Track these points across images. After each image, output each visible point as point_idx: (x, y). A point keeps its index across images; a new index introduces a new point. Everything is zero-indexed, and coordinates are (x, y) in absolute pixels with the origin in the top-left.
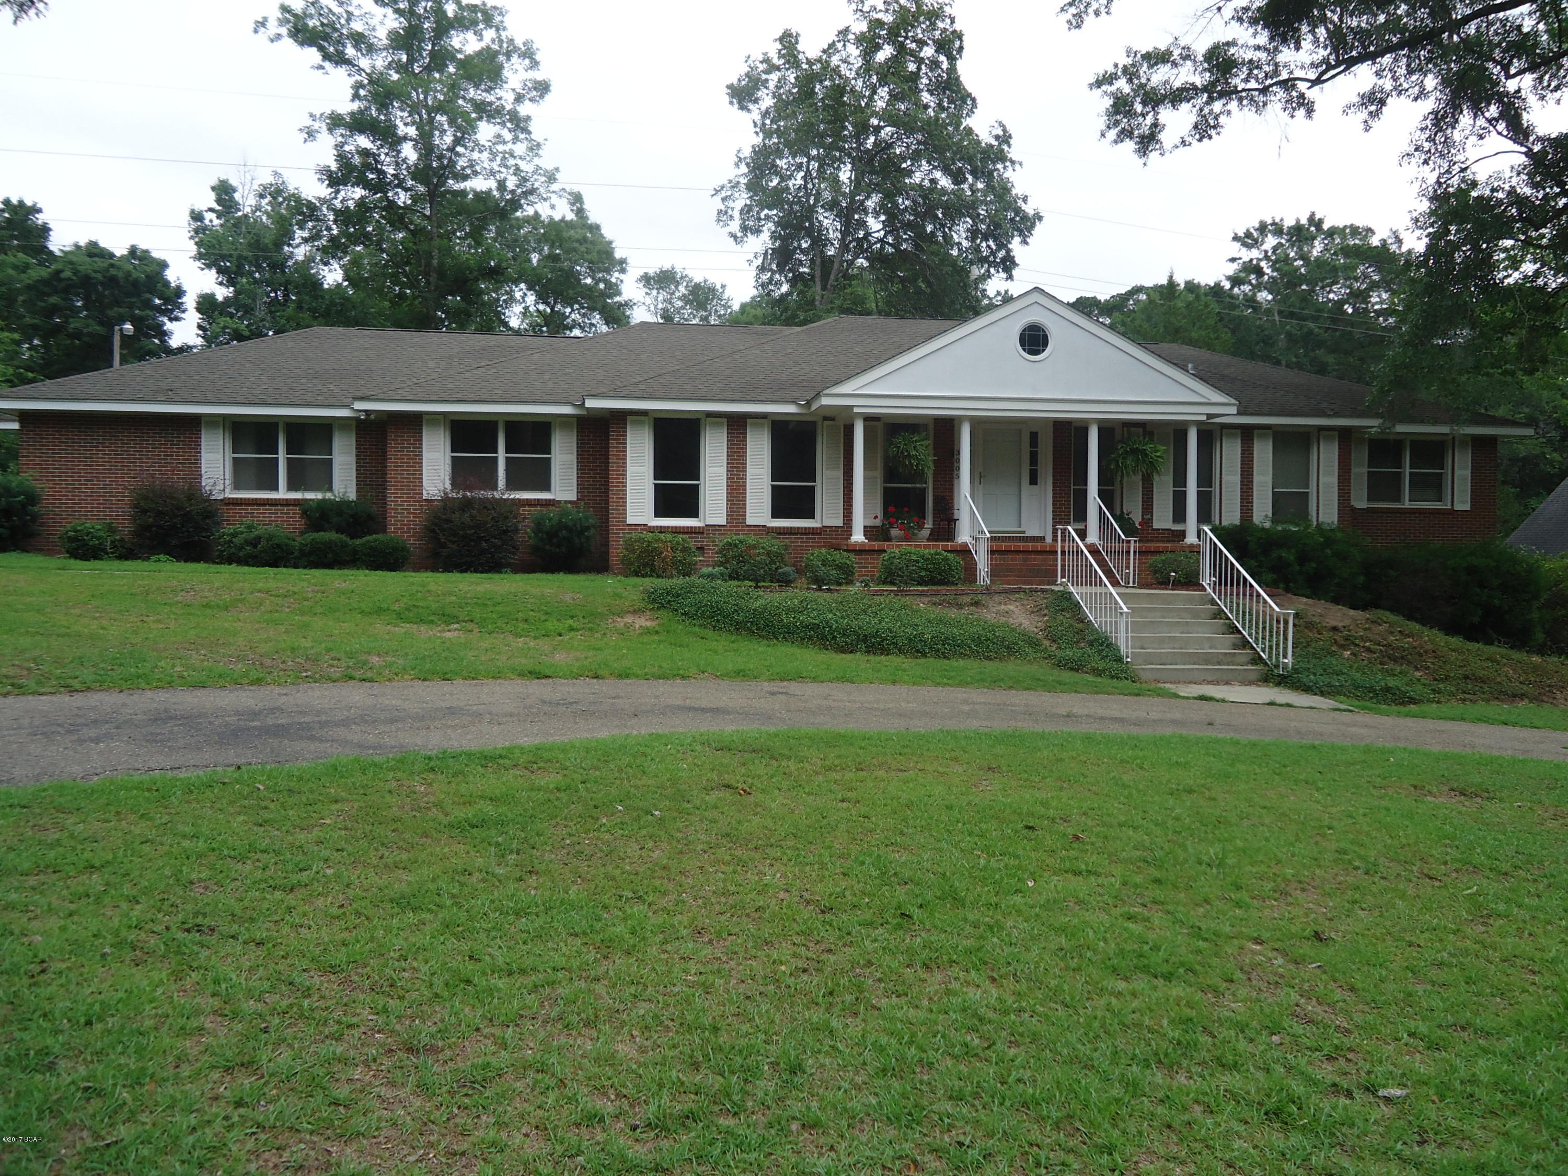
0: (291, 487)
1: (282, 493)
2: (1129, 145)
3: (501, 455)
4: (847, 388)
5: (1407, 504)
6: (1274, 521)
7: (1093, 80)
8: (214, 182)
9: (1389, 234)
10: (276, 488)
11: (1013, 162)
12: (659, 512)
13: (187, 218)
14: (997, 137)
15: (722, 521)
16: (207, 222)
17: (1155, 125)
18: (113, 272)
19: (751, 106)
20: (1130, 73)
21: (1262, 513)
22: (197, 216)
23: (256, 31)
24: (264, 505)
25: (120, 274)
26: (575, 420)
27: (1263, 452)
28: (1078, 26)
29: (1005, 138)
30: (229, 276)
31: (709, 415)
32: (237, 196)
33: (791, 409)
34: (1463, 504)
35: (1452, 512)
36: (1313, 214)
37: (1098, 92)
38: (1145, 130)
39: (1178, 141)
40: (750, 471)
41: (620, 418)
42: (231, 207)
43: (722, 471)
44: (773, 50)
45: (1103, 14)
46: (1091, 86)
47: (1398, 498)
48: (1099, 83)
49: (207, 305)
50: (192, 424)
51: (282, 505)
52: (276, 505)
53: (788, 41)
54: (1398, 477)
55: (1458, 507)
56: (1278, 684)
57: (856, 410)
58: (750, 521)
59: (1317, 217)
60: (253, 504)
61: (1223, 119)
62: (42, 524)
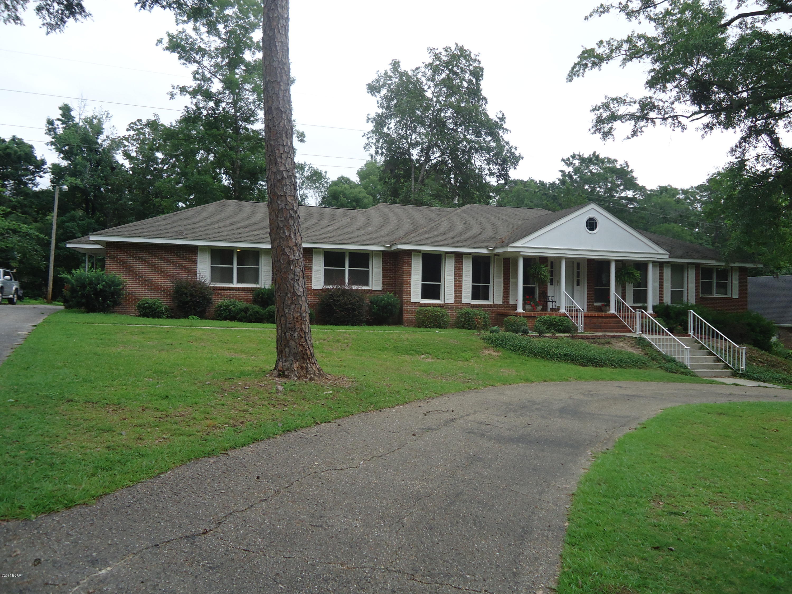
0: (239, 282)
1: (235, 285)
2: (599, 135)
3: (347, 268)
4: (518, 244)
5: (715, 296)
6: (671, 303)
7: (591, 109)
8: (61, 105)
9: (624, 163)
10: (231, 282)
11: (507, 130)
12: (424, 297)
13: (45, 122)
14: (499, 118)
15: (452, 301)
16: (55, 125)
17: (611, 128)
18: (8, 150)
19: (377, 94)
20: (606, 106)
21: (667, 300)
22: (50, 122)
23: (157, 45)
24: (227, 290)
25: (12, 152)
26: (381, 253)
27: (667, 273)
28: (570, 81)
29: (502, 119)
30: (67, 155)
31: (447, 253)
32: (73, 113)
33: (485, 251)
34: (736, 296)
35: (731, 299)
36: (595, 153)
37: (593, 113)
38: (606, 130)
39: (626, 137)
40: (464, 278)
41: (409, 253)
42: (69, 119)
43: (452, 278)
44: (389, 68)
45: (581, 77)
46: (591, 111)
47: (711, 293)
48: (594, 110)
49: (56, 169)
50: (193, 250)
51: (236, 290)
52: (233, 290)
53: (396, 65)
54: (711, 284)
55: (734, 297)
56: (741, 377)
57: (521, 254)
58: (464, 301)
59: (597, 154)
60: (222, 290)
61: (644, 129)
62: (122, 299)
